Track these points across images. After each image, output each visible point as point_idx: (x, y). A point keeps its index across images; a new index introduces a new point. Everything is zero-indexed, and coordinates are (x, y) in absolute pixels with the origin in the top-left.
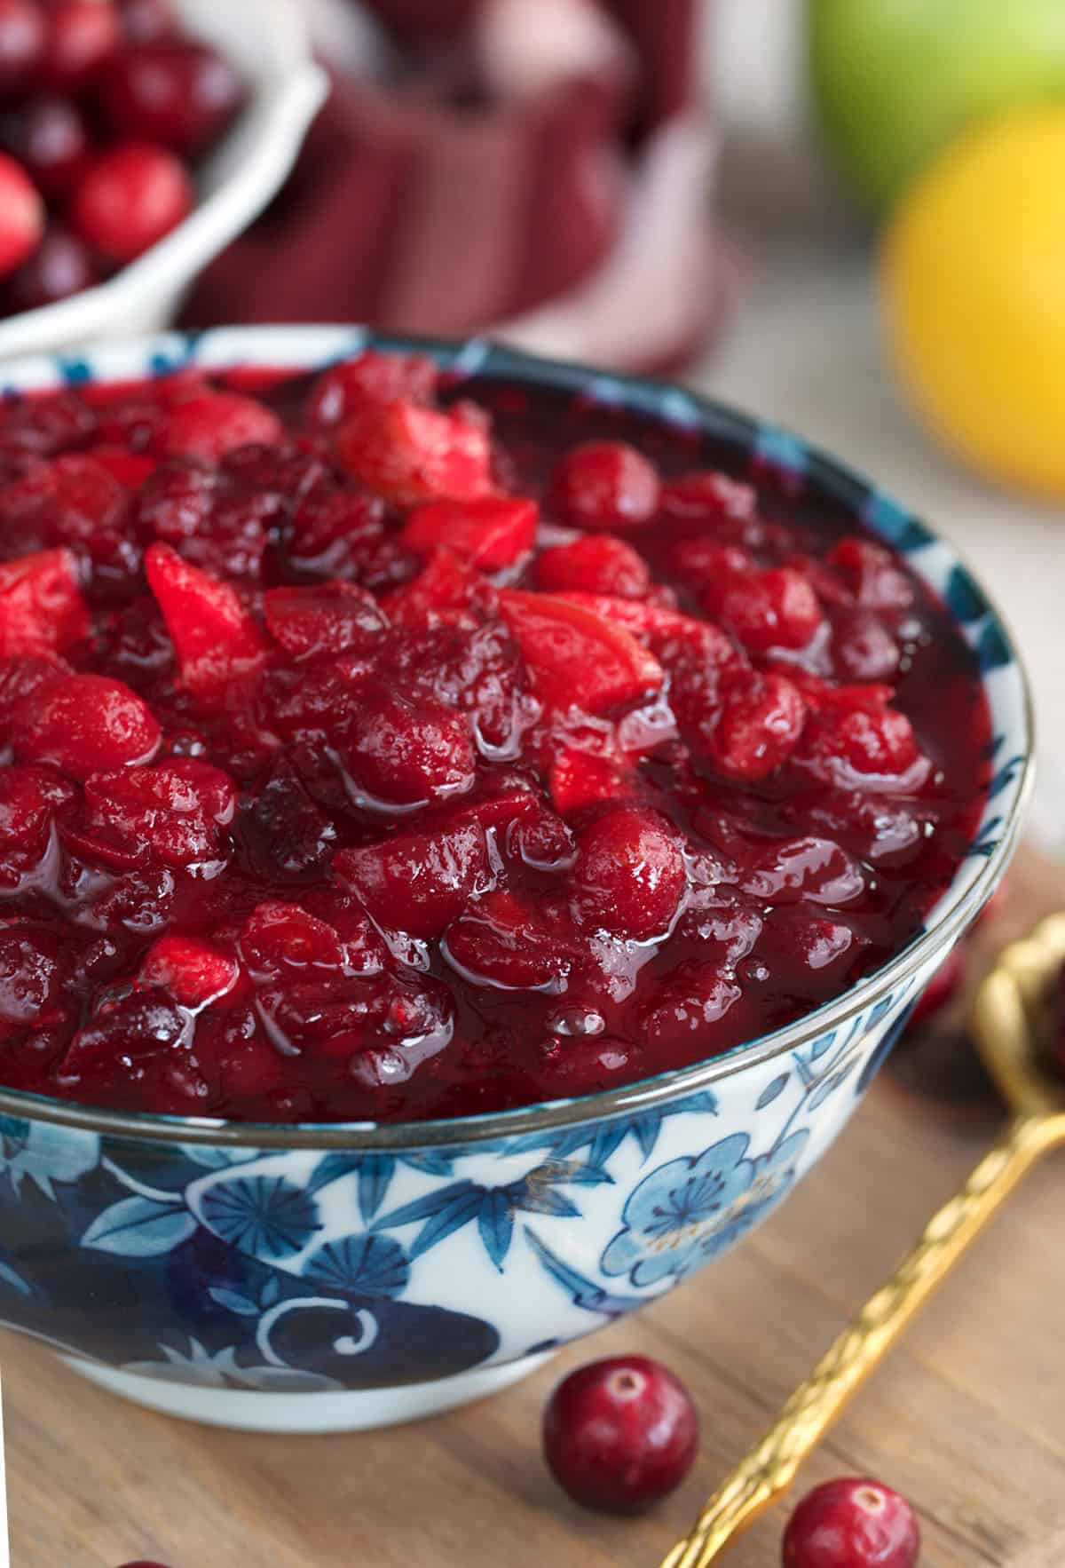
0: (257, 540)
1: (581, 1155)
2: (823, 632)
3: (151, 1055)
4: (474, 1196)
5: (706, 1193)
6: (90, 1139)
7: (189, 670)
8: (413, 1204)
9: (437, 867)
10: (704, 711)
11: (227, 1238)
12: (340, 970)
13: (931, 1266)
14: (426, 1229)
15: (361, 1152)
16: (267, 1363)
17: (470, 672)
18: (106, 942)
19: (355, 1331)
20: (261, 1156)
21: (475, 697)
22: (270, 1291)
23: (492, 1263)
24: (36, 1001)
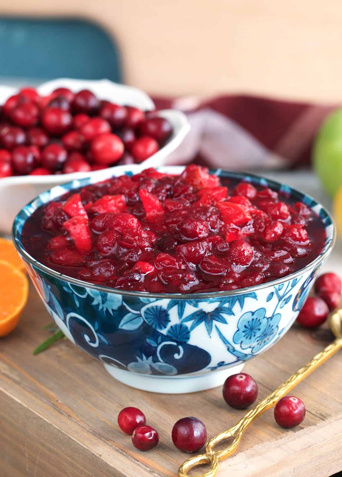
0: (164, 193)
1: (227, 305)
2: (290, 218)
3: (134, 283)
4: (203, 314)
5: (256, 324)
6: (120, 297)
7: (148, 215)
8: (190, 316)
9: (198, 248)
10: (261, 227)
11: (150, 324)
12: (176, 268)
13: (314, 364)
14: (193, 323)
15: (178, 300)
16: (159, 361)
17: (209, 214)
18: (126, 263)
19: (178, 352)
20: (157, 300)
21: (210, 219)
22: (160, 339)
23: (208, 335)
24: (110, 274)
